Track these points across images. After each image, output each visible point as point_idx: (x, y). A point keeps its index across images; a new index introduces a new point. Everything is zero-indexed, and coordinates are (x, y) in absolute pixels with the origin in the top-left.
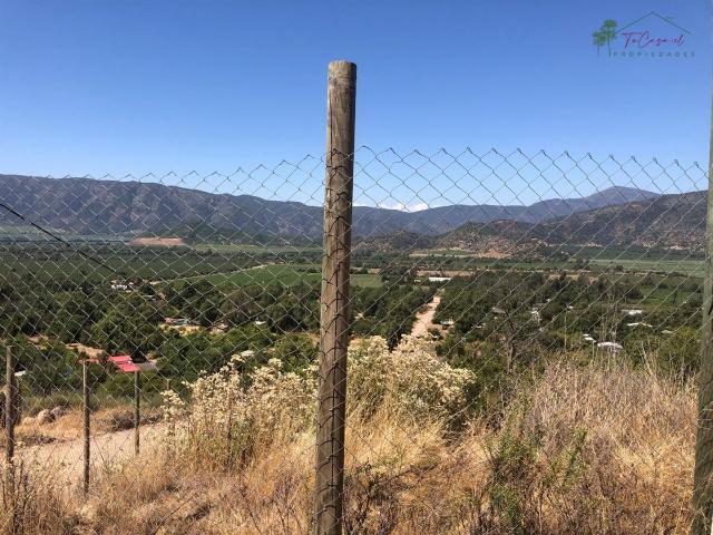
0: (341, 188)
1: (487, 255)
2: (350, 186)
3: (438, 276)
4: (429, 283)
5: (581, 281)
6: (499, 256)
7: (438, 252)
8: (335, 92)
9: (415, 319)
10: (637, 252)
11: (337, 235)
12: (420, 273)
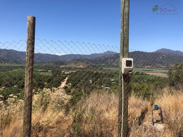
0: (31, 49)
1: (79, 67)
2: (33, 49)
3: (67, 72)
4: (65, 74)
5: (101, 73)
6: (83, 67)
7: (68, 66)
8: (29, 24)
9: (61, 84)
10: (114, 66)
11: (30, 61)
12: (63, 71)
